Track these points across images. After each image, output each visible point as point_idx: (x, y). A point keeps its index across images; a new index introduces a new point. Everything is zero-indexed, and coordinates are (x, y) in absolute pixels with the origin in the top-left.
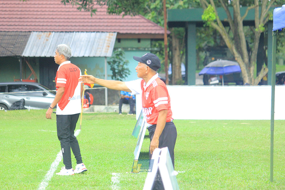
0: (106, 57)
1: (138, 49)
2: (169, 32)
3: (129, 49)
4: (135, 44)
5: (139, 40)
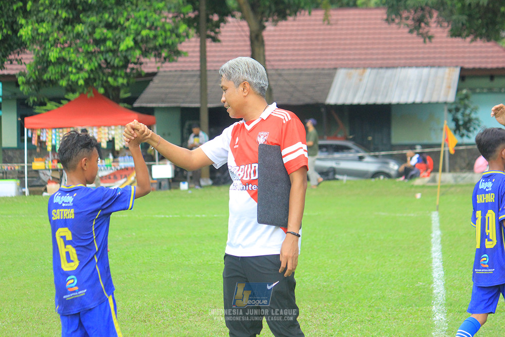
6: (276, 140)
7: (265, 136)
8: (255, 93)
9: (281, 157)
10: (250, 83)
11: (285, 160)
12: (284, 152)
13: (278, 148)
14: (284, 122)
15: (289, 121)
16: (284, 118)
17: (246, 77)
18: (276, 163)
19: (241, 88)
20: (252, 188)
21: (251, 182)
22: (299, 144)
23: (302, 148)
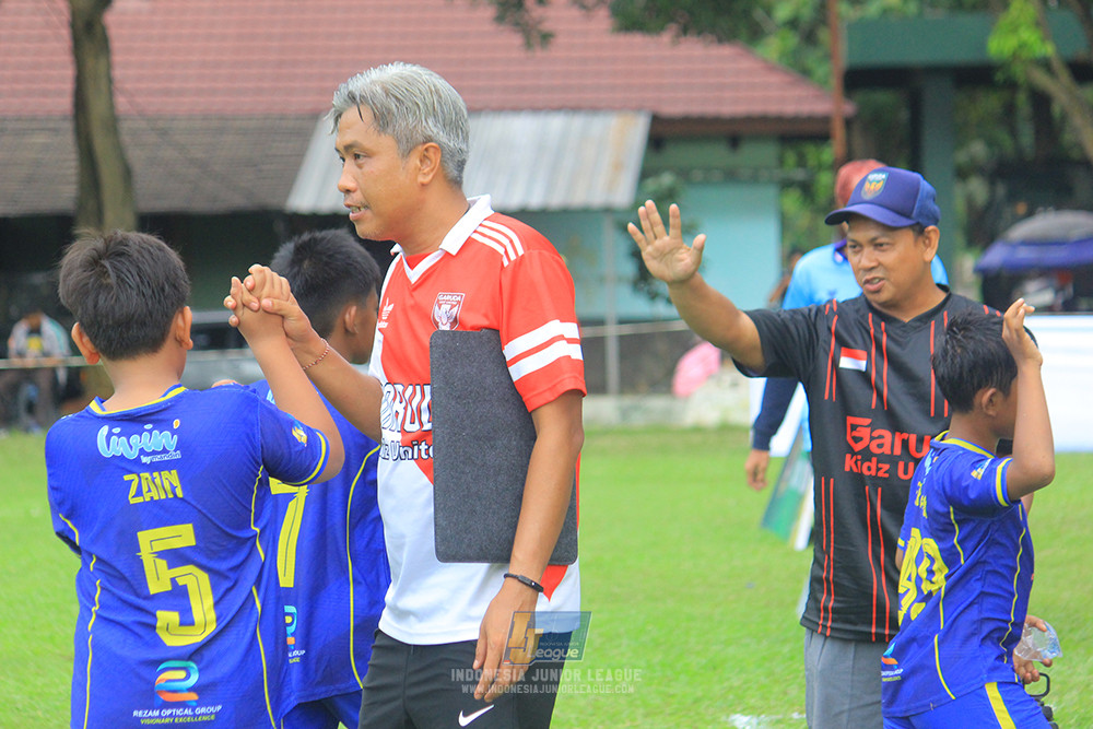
0: (608, 210)
1: (731, 177)
2: (849, 108)
3: (698, 175)
4: (717, 154)
5: (734, 141)
6: (486, 316)
7: (453, 306)
8: (445, 176)
9: (504, 364)
10: (440, 148)
11: (517, 372)
12: (511, 350)
13: (495, 337)
14: (506, 263)
15: (520, 261)
16: (506, 252)
17: (432, 128)
18: (489, 380)
19: (415, 161)
20: (427, 453)
21: (423, 436)
22: (555, 327)
23: (561, 337)
